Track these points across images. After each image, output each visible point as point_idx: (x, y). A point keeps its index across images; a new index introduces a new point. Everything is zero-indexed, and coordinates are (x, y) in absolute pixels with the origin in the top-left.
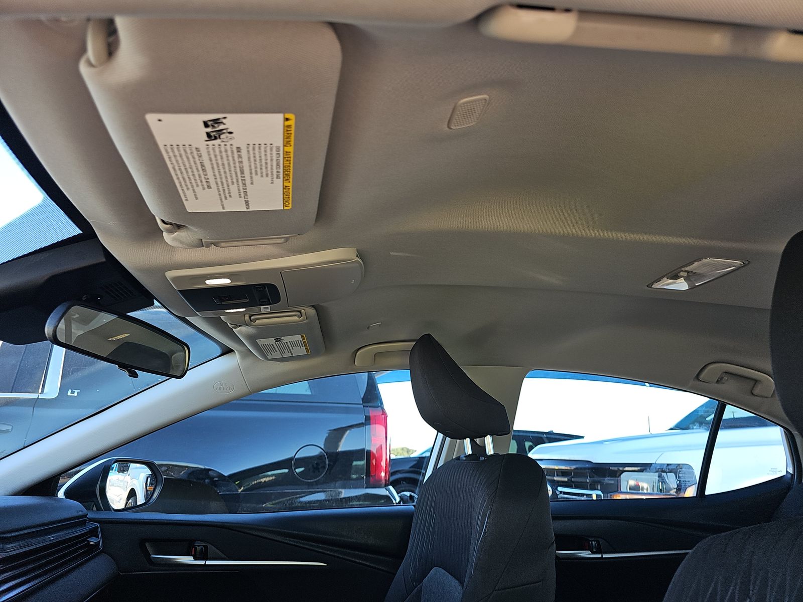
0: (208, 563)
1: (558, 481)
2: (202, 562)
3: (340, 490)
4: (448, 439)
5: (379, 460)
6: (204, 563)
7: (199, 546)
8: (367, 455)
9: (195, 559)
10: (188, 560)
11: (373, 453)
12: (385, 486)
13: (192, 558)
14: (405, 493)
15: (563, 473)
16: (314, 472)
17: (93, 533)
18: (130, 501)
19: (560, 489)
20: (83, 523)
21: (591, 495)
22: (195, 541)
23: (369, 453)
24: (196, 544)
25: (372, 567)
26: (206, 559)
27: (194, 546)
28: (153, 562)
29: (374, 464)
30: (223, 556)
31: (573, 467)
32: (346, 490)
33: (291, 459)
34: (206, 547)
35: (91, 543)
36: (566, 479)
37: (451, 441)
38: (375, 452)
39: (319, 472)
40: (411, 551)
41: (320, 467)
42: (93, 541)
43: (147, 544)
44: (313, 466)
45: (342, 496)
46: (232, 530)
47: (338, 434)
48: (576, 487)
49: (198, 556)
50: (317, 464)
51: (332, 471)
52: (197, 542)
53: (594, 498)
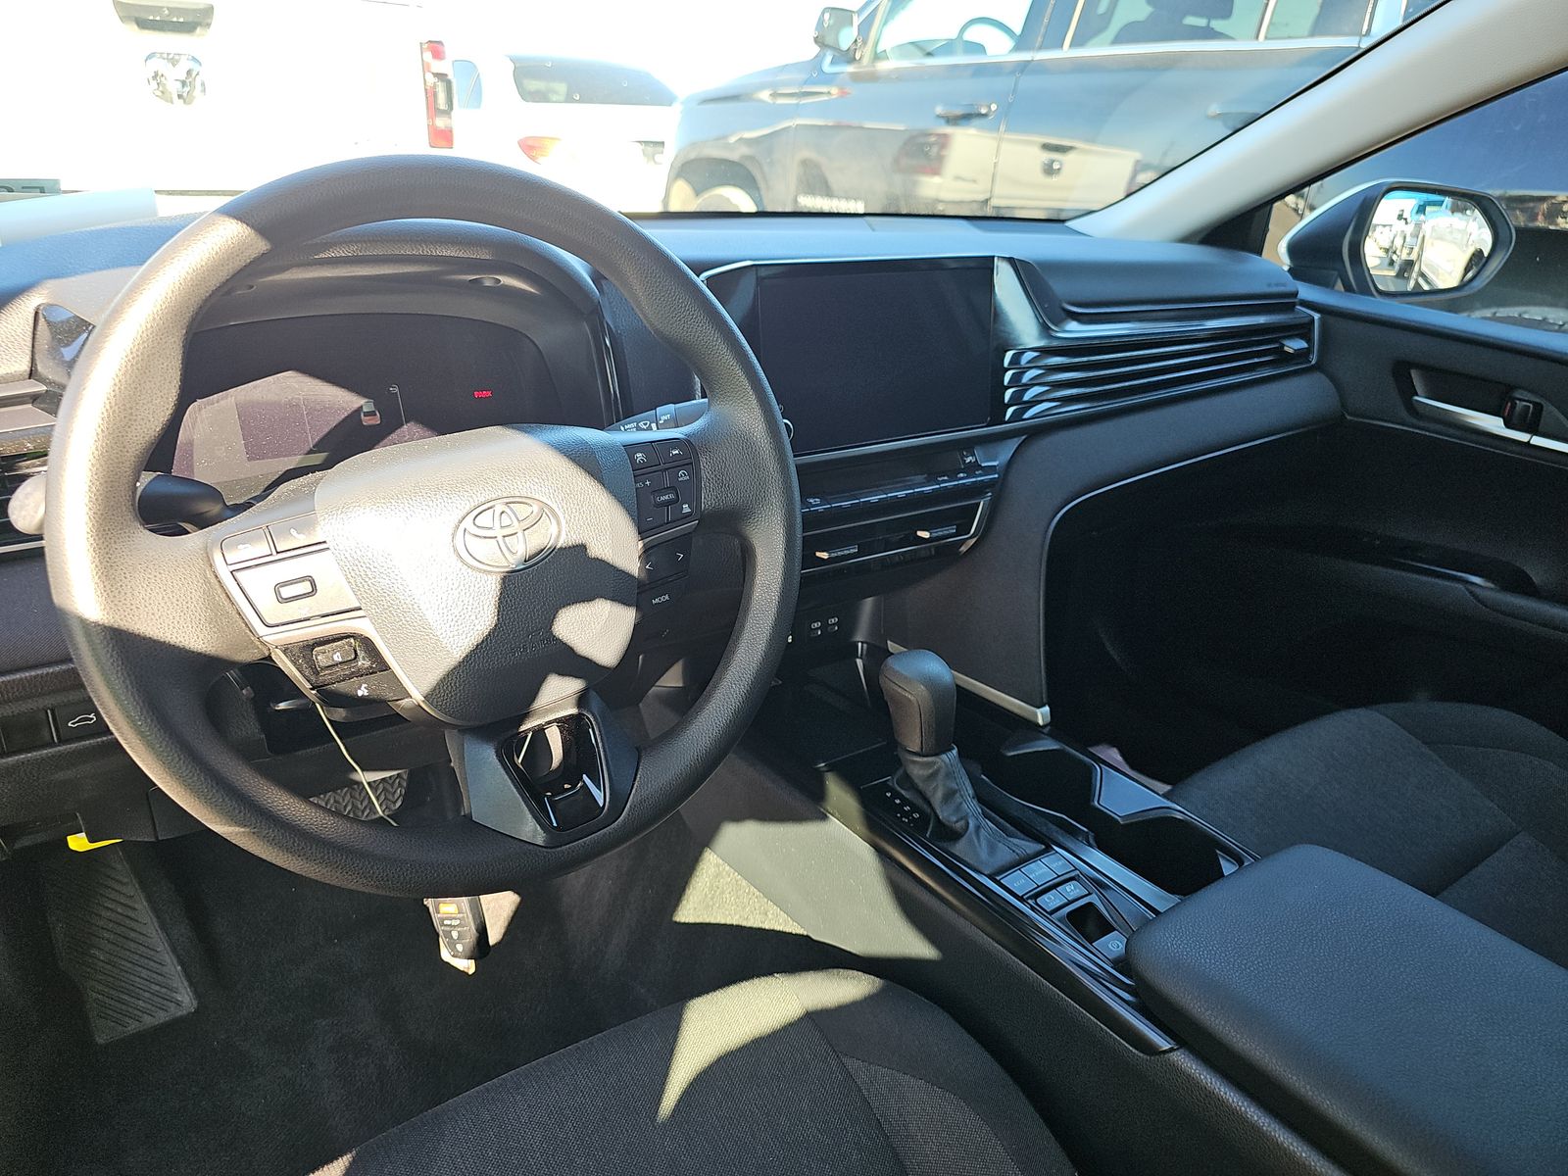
0: (1537, 441)
2: (1523, 437)
6: (1526, 441)
7: (1523, 401)
9: (1508, 425)
10: (1493, 424)
13: (1500, 421)
17: (1303, 330)
22: (1516, 388)
24: (1517, 394)
26: (1534, 432)
27: (1513, 400)
28: (1412, 409)
34: (1539, 408)
35: (1286, 349)
42: (1293, 345)
43: (1411, 371)
49: (1515, 421)
52: (1520, 391)
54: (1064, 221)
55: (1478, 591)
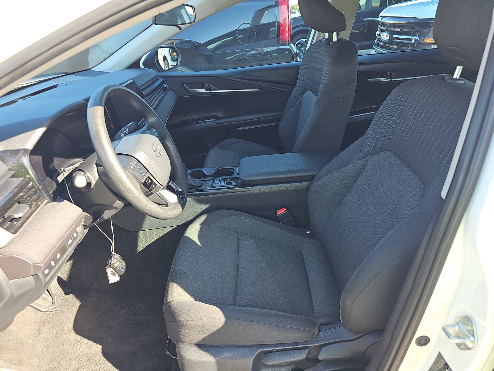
0: (212, 91)
1: (395, 31)
2: (209, 92)
3: (264, 48)
4: (317, 32)
5: (284, 27)
7: (206, 85)
8: (277, 25)
9: (206, 90)
10: (203, 91)
11: (281, 23)
12: (288, 44)
14: (303, 40)
15: (399, 26)
16: (249, 39)
17: (163, 82)
18: (165, 62)
19: (395, 36)
20: (158, 79)
21: (411, 40)
22: (204, 83)
23: (279, 23)
25: (282, 90)
26: (210, 90)
27: (204, 85)
28: (188, 92)
29: (282, 29)
30: (218, 89)
31: (407, 22)
32: (267, 48)
33: (235, 31)
34: (209, 85)
36: (399, 30)
37: (318, 33)
38: (281, 22)
39: (251, 39)
40: (298, 84)
41: (252, 36)
42: (165, 85)
43: (184, 85)
44: (248, 35)
45: (265, 51)
46: (219, 78)
47: (260, 13)
48: (404, 35)
49: (207, 89)
50: (250, 34)
51: (259, 38)
53: (413, 41)
54: (90, 69)
55: (215, 122)
